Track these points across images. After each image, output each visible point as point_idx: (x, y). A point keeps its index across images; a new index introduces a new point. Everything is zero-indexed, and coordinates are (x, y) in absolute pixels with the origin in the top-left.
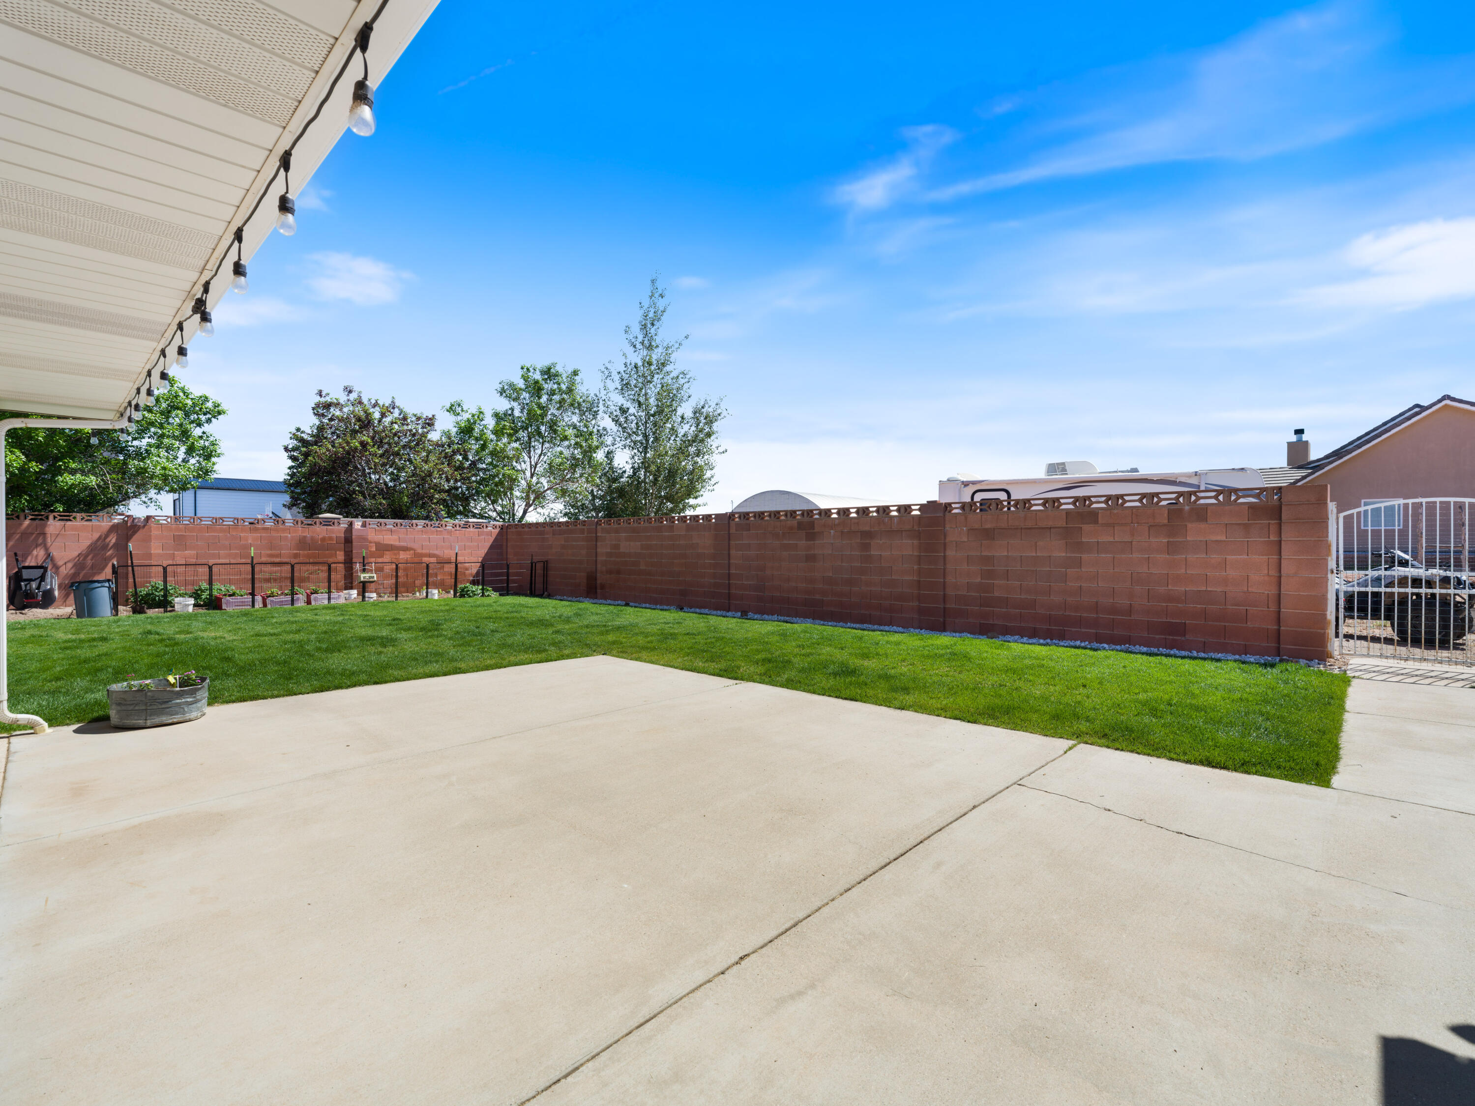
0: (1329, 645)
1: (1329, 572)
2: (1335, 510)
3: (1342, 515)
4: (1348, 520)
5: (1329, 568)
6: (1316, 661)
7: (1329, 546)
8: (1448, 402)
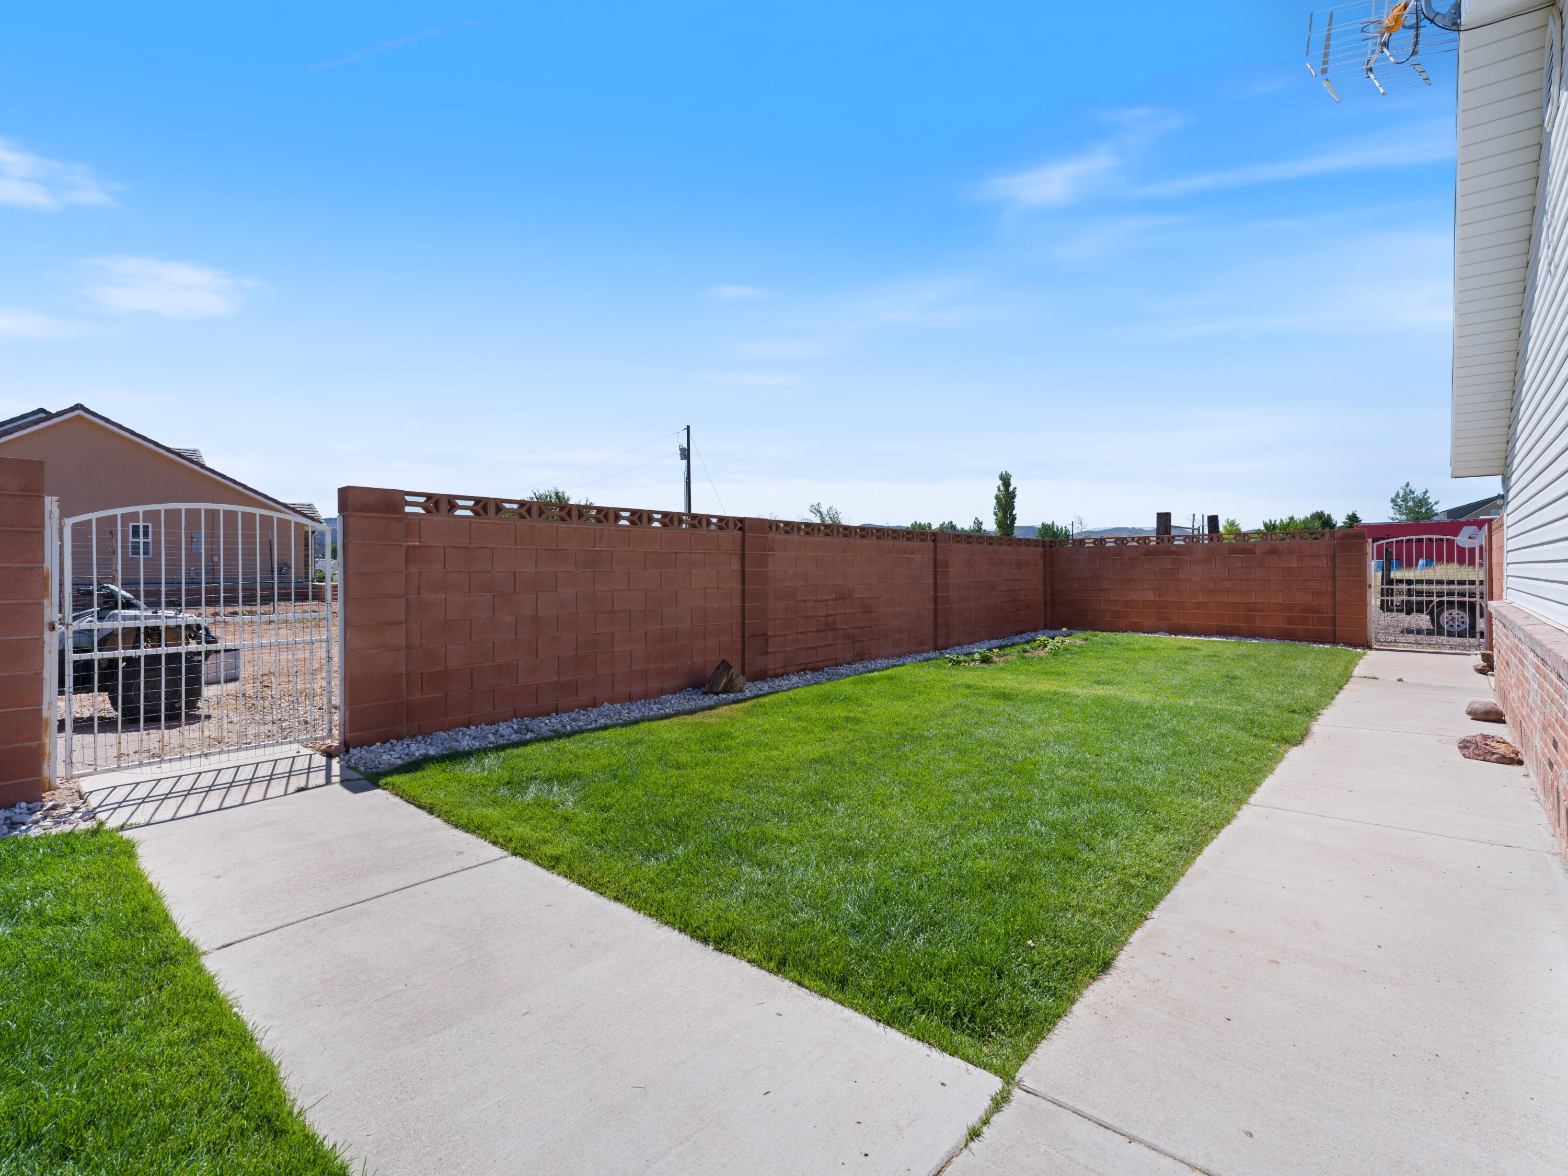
0: (45, 766)
1: (46, 628)
2: (56, 512)
3: (69, 522)
4: (81, 531)
5: (47, 620)
6: (23, 805)
7: (45, 580)
8: (81, 412)
